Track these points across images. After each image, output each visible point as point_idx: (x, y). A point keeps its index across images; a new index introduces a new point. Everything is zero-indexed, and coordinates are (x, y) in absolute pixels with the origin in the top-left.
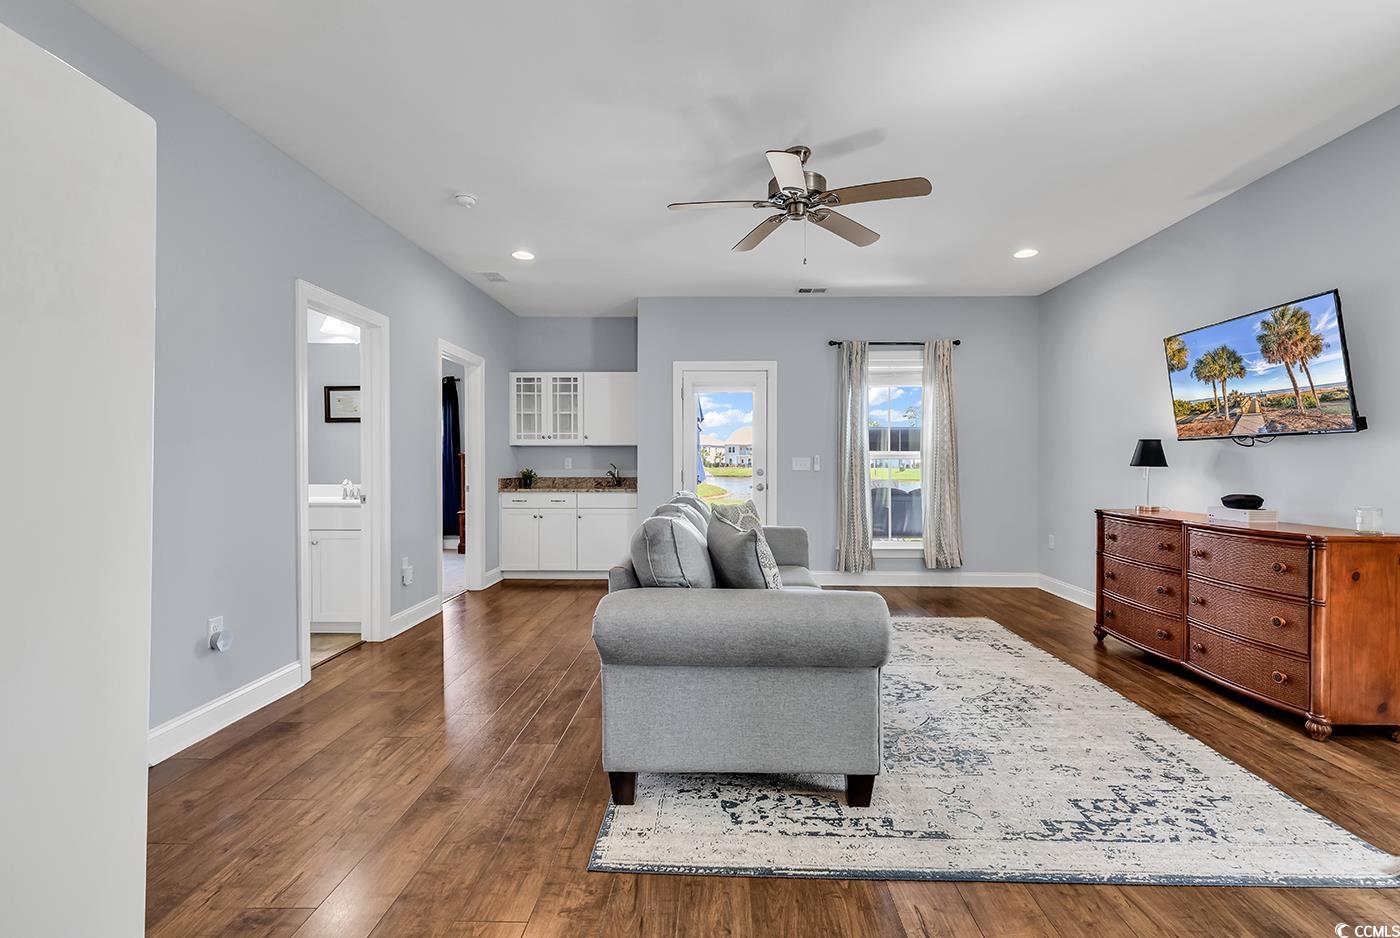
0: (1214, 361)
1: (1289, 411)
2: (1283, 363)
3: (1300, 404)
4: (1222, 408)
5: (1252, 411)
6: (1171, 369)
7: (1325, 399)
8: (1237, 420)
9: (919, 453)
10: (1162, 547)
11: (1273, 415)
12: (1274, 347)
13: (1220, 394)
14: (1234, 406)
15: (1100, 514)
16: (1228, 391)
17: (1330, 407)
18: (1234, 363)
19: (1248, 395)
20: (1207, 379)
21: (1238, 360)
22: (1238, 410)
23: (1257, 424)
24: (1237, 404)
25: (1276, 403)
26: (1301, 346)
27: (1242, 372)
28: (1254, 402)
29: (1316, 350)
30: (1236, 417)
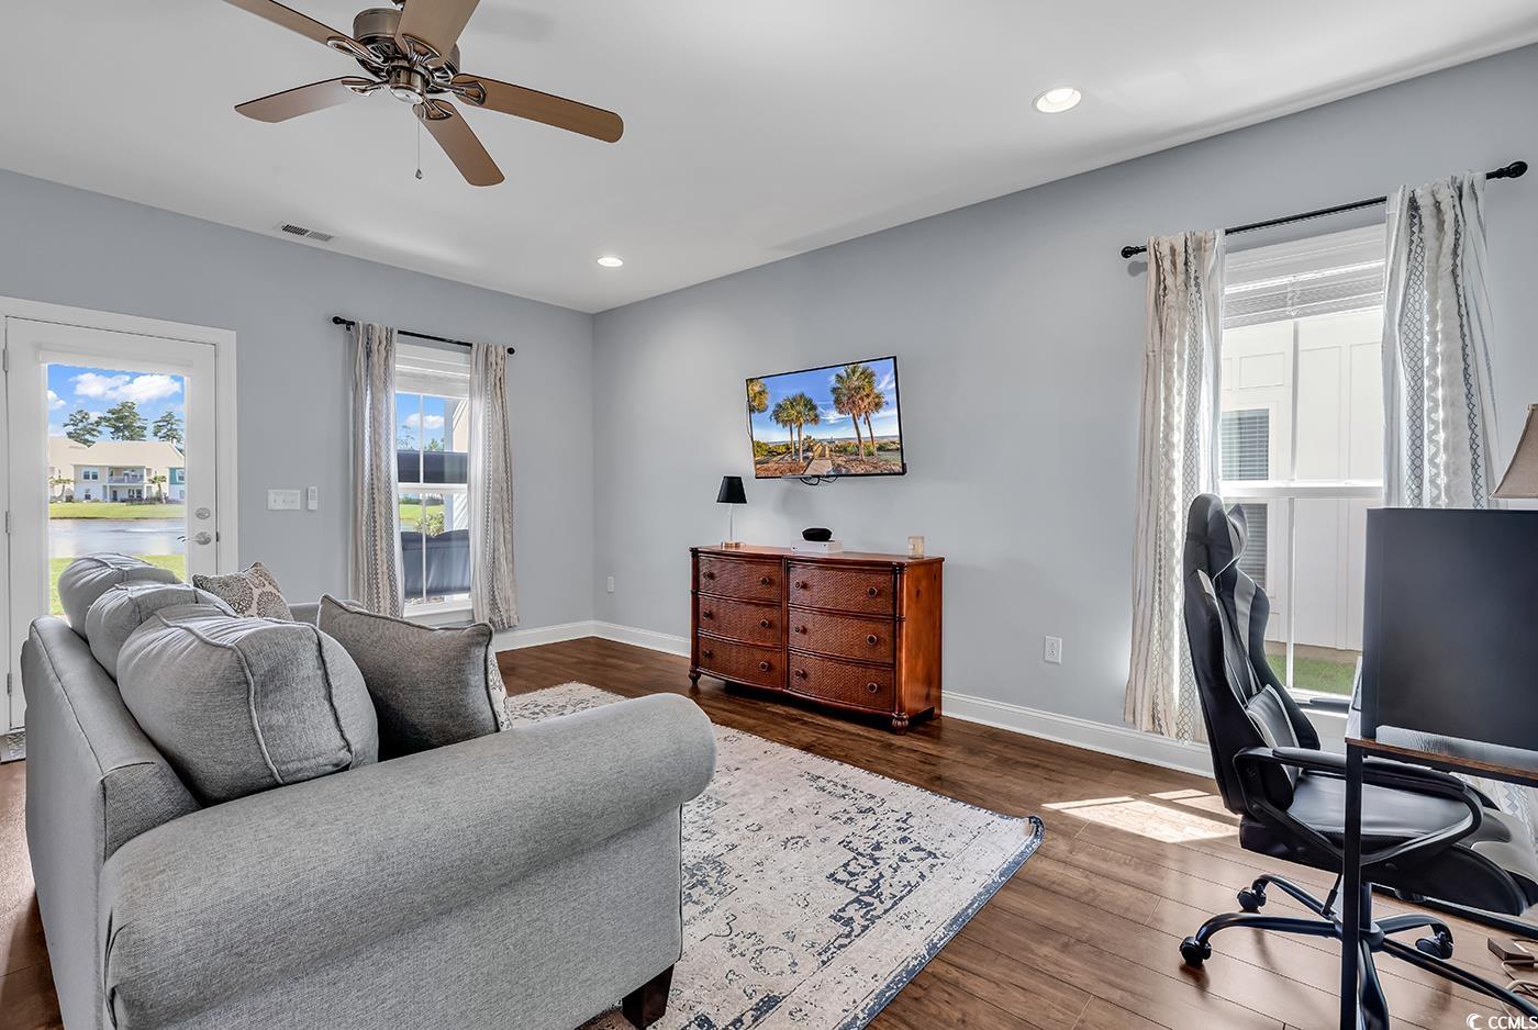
0: (792, 407)
1: (851, 457)
2: (851, 415)
3: (862, 452)
4: (797, 451)
5: (822, 456)
6: (752, 410)
7: (881, 448)
8: (809, 463)
9: (465, 486)
10: (764, 582)
11: (841, 460)
12: (845, 399)
13: (796, 438)
14: (807, 450)
15: (695, 552)
16: (803, 437)
17: (885, 455)
18: (810, 410)
19: (820, 441)
20: (785, 423)
21: (814, 408)
22: (810, 454)
23: (826, 467)
24: (809, 449)
25: (841, 450)
26: (867, 401)
27: (816, 420)
28: (824, 448)
29: (878, 406)
30: (809, 460)
